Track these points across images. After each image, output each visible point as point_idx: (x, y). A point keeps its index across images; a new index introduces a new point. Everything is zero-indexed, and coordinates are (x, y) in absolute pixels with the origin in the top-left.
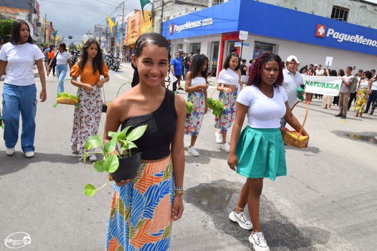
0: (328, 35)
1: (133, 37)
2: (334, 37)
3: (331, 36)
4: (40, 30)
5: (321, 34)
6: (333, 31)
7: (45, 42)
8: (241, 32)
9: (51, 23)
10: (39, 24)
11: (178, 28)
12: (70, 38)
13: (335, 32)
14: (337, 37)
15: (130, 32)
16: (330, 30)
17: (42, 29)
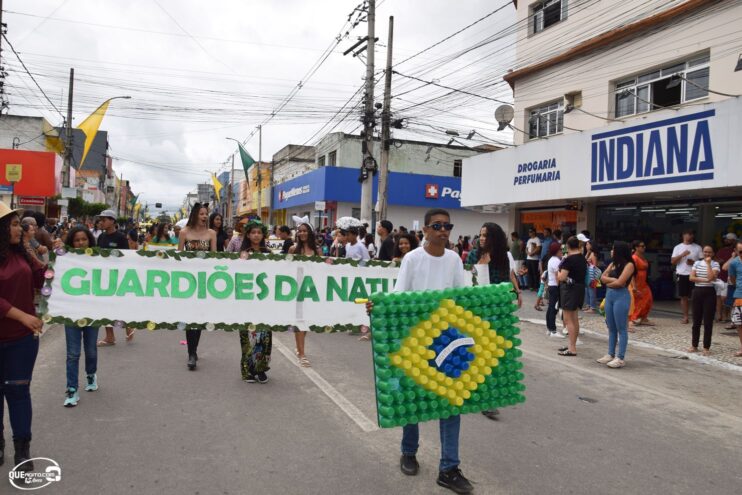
0: (443, 195)
1: (244, 205)
2: (452, 196)
3: (448, 196)
4: (112, 198)
5: (432, 194)
6: (450, 190)
7: (119, 215)
8: (317, 203)
9: (128, 182)
10: (111, 189)
11: (287, 195)
12: (159, 206)
13: (453, 190)
14: (457, 196)
15: (241, 196)
16: (445, 189)
17: (116, 196)
